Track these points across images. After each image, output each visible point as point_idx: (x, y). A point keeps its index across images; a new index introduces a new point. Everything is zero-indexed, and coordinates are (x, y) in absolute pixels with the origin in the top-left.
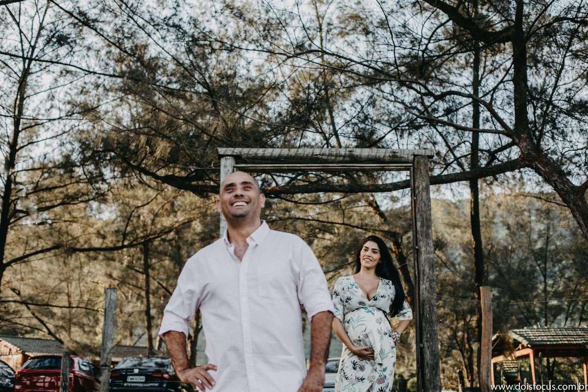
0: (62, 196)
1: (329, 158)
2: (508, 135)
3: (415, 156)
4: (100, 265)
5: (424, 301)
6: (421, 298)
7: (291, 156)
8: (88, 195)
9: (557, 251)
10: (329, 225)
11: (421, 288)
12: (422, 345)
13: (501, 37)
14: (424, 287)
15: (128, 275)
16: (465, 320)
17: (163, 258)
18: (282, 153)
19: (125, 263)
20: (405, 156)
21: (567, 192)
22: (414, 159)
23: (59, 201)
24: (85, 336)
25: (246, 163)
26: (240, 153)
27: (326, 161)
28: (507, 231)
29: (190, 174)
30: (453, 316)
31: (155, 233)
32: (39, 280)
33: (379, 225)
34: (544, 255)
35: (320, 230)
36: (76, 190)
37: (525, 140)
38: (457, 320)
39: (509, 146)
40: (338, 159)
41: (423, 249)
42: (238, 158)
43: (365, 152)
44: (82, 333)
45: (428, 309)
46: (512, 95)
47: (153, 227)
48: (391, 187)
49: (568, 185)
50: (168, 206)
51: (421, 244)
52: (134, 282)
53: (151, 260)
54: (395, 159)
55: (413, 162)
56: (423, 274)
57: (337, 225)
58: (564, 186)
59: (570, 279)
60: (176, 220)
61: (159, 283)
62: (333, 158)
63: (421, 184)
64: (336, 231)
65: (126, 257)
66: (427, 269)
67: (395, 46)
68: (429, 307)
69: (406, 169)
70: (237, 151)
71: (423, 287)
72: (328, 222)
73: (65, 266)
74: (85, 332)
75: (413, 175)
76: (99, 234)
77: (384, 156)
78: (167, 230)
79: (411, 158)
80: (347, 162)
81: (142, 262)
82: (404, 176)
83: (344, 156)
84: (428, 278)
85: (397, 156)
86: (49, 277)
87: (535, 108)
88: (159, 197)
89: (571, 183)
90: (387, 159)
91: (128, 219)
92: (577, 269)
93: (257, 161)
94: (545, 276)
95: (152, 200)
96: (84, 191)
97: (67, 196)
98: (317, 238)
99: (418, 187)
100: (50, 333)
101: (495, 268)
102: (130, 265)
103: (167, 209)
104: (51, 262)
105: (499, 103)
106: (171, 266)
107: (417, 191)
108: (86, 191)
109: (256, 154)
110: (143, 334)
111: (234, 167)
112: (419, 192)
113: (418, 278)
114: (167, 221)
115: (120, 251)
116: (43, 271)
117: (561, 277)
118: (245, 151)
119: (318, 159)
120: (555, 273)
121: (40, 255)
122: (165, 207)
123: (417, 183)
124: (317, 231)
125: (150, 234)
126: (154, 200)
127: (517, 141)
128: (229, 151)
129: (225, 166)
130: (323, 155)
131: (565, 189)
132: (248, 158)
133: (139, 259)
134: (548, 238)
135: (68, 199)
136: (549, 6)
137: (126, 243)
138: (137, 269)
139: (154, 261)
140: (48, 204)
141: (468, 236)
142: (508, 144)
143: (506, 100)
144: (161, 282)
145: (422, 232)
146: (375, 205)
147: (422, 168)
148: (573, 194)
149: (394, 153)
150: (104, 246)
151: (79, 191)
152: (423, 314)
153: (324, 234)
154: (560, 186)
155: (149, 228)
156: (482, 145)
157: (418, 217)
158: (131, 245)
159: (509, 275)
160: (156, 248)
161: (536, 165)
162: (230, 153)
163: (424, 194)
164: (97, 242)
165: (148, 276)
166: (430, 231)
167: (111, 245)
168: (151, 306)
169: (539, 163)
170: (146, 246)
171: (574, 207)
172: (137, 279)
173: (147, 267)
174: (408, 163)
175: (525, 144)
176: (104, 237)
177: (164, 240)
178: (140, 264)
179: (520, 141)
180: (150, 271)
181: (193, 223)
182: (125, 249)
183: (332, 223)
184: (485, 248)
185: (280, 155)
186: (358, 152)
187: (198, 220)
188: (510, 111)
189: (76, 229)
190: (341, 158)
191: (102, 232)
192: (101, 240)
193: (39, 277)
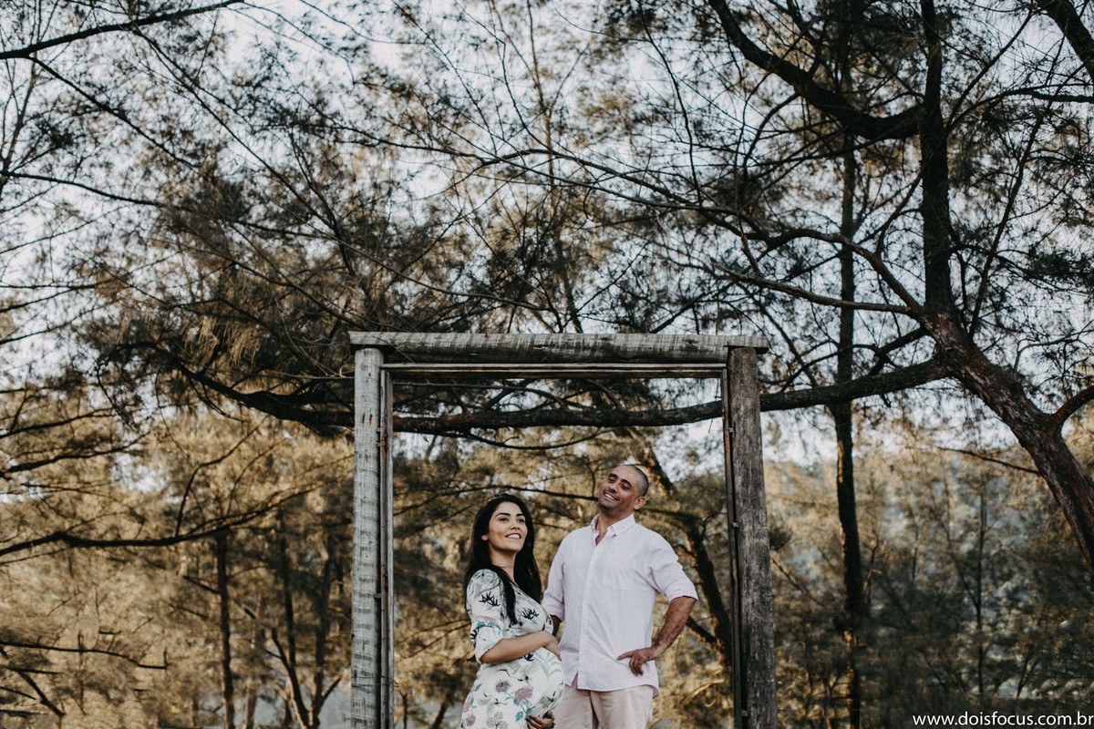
0: (62, 442)
1: (565, 351)
2: (912, 315)
3: (731, 348)
4: (136, 575)
5: (749, 628)
6: (744, 622)
7: (490, 348)
8: (111, 442)
9: (1002, 559)
10: (566, 500)
11: (744, 603)
12: (745, 713)
13: (898, 127)
14: (750, 600)
15: (189, 596)
16: (826, 682)
17: (255, 564)
18: (474, 342)
19: (183, 571)
20: (712, 348)
21: (1027, 426)
22: (729, 354)
23: (56, 453)
24: (110, 707)
25: (406, 361)
26: (393, 342)
27: (559, 359)
28: (905, 522)
29: (299, 390)
30: (803, 675)
31: (237, 513)
32: (26, 603)
33: (663, 503)
34: (975, 565)
35: (550, 510)
36: (89, 432)
37: (946, 326)
38: (811, 682)
39: (914, 336)
40: (581, 353)
41: (747, 528)
42: (388, 352)
43: (635, 341)
44: (103, 703)
45: (758, 644)
46: (920, 240)
47: (234, 502)
48: (684, 415)
49: (1030, 413)
50: (260, 463)
51: (744, 518)
52: (201, 610)
53: (231, 569)
54: (692, 354)
55: (727, 361)
56: (748, 575)
57: (582, 502)
58: (1022, 414)
59: (1028, 610)
60: (275, 489)
61: (247, 611)
62: (572, 352)
63: (744, 402)
64: (580, 513)
65: (184, 558)
66: (755, 566)
67: (691, 144)
68: (760, 640)
69: (715, 374)
70: (387, 337)
71: (747, 601)
72: (563, 495)
73: (72, 576)
74: (109, 700)
75: (728, 389)
76: (132, 513)
77: (671, 349)
78: (259, 508)
79: (723, 352)
80: (598, 360)
81: (215, 571)
82: (710, 392)
83: (594, 349)
84: (757, 583)
85: (696, 349)
86: (43, 599)
87: (964, 266)
88: (244, 446)
89: (1035, 407)
90: (676, 354)
91: (186, 486)
92: (1041, 591)
93: (424, 357)
94: (978, 606)
95: (231, 452)
96: (105, 431)
97: (73, 443)
98: (544, 525)
99: (738, 409)
100: (44, 701)
101: (884, 589)
102: (192, 575)
103: (259, 469)
104: (47, 571)
105: (893, 256)
106: (270, 580)
107: (735, 417)
108: (108, 434)
109: (423, 344)
110: (218, 708)
111: (381, 368)
112: (739, 419)
113: (736, 586)
114: (259, 493)
115: (172, 548)
116: (31, 587)
117: (1010, 608)
118: (402, 338)
119: (542, 354)
120: (999, 599)
121: (23, 553)
122: (256, 465)
123: (734, 400)
124: (543, 511)
125: (228, 516)
126: (236, 452)
127: (929, 326)
128: (372, 337)
129: (364, 367)
130: (552, 345)
131: (1024, 419)
132: (408, 352)
133: (209, 566)
134: (982, 533)
135: (74, 448)
136: (992, 63)
137: (183, 532)
138: (207, 584)
139: (236, 569)
140: (37, 457)
141: (833, 522)
142: (912, 333)
143: (908, 251)
144: (251, 610)
145: (745, 495)
146: (652, 463)
147: (745, 371)
148: (1040, 429)
149: (691, 342)
150: (142, 537)
151: (95, 433)
152: (748, 652)
153: (557, 518)
154: (1015, 414)
155: (226, 505)
156: (860, 336)
157: (737, 465)
158: (192, 537)
159: (910, 602)
160: (241, 544)
161: (967, 373)
162: (372, 341)
163: (749, 421)
164: (130, 531)
165: (225, 597)
166: (761, 494)
167: (154, 536)
168: (233, 653)
169: (972, 370)
170: (221, 537)
171: (1042, 455)
172: (206, 604)
173: (224, 581)
174: (717, 362)
175: (945, 333)
176: (142, 520)
177: (255, 530)
178: (212, 575)
179: (935, 327)
180: (229, 588)
181: (310, 496)
182: (182, 544)
183: (572, 497)
184: (866, 545)
185: (468, 345)
186: (621, 340)
187: (318, 491)
188: (916, 272)
189: (90, 506)
190: (587, 353)
191: (138, 511)
192: (136, 525)
193: (24, 598)
